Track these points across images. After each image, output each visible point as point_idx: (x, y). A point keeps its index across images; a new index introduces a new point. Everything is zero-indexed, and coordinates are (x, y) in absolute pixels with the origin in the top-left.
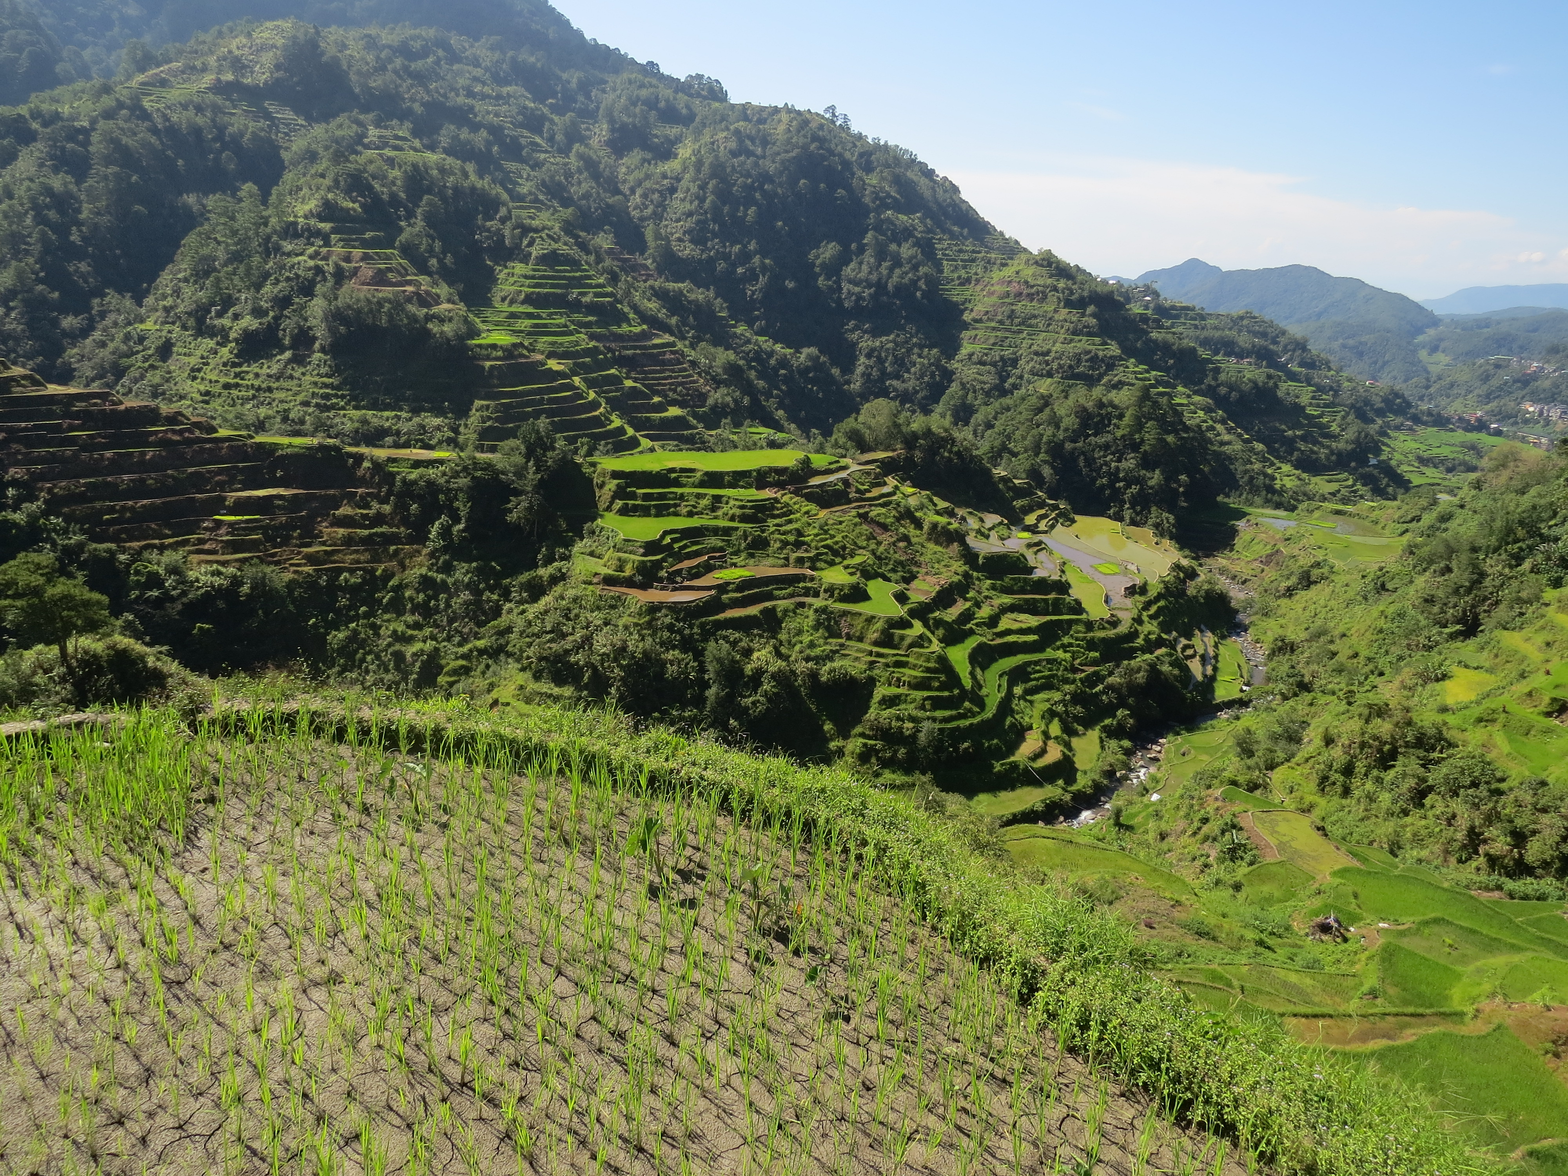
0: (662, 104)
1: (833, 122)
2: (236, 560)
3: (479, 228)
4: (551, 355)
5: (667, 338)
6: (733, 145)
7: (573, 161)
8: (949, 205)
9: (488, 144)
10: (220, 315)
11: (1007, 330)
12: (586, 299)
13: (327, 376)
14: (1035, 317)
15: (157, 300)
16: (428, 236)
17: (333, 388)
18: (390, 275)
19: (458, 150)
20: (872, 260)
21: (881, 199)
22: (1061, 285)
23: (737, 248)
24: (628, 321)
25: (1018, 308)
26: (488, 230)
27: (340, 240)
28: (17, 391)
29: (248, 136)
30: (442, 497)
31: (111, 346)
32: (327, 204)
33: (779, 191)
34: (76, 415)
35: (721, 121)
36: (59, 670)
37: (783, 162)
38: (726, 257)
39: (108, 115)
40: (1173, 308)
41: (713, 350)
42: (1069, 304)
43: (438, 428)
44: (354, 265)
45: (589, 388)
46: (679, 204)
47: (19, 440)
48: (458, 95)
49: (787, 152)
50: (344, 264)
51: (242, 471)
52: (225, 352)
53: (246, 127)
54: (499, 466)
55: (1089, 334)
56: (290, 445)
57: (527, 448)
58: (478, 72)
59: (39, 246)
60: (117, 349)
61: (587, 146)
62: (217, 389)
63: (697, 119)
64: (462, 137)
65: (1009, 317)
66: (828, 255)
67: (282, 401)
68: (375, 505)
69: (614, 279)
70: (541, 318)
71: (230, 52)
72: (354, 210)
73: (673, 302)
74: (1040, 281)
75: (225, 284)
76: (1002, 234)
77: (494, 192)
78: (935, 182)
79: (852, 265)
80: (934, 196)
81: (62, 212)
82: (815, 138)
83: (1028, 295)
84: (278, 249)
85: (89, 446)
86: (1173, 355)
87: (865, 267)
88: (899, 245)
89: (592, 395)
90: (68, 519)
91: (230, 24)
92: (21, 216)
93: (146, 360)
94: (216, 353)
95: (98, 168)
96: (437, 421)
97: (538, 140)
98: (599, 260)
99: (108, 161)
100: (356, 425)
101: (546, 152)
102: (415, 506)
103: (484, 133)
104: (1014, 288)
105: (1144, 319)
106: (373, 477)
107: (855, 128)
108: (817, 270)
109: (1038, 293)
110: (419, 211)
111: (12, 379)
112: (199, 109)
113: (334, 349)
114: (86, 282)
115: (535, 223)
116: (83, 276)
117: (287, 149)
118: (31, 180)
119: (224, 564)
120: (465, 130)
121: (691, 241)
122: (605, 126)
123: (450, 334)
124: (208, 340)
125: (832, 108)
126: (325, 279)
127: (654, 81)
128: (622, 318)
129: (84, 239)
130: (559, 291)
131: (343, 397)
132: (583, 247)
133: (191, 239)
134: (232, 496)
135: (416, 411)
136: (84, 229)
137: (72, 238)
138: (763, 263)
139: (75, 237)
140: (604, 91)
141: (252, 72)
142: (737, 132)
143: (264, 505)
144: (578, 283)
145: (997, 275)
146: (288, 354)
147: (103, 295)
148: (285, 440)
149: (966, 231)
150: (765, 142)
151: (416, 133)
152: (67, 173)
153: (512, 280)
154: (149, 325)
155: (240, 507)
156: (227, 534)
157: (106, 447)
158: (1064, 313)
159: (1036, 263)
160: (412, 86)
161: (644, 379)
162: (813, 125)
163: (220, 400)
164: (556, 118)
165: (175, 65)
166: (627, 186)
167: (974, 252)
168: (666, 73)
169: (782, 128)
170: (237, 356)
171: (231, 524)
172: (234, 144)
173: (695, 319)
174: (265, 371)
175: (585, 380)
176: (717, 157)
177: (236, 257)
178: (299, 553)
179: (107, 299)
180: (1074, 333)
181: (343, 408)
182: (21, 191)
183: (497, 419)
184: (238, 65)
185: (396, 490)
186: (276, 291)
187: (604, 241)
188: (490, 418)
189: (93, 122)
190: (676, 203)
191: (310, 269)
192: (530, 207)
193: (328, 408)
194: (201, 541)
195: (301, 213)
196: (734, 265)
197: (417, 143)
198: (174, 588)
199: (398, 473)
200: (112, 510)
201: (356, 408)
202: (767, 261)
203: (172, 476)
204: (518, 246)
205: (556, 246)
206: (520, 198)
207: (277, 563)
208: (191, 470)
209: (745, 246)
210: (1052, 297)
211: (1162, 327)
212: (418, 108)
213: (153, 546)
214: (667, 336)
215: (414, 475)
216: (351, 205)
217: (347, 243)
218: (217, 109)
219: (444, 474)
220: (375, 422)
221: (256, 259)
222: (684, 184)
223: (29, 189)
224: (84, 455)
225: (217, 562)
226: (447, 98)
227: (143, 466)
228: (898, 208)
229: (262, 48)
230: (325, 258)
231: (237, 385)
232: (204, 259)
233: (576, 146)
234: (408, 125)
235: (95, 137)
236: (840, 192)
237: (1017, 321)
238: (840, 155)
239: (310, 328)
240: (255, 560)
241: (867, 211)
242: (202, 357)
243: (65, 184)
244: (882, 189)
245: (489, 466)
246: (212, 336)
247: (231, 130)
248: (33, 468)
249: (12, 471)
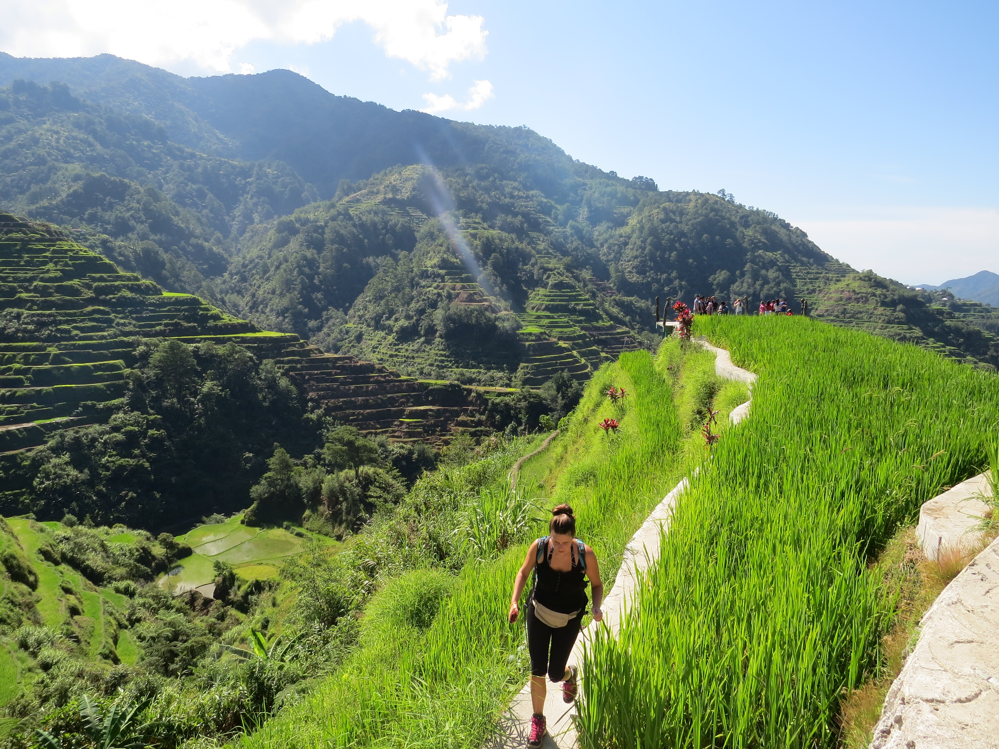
0: (619, 195)
1: (724, 199)
2: (411, 441)
3: (520, 270)
4: (560, 339)
5: (625, 329)
6: (662, 216)
7: (568, 230)
8: (800, 245)
9: (522, 223)
10: (388, 319)
11: (841, 321)
12: (579, 307)
13: (443, 350)
14: (861, 312)
15: (355, 312)
16: (494, 275)
17: (446, 357)
18: (475, 296)
19: (506, 228)
20: (750, 280)
21: (754, 243)
22: (878, 292)
23: (664, 276)
24: (602, 319)
25: (849, 307)
26: (525, 271)
27: (450, 279)
28: (313, 356)
29: (399, 225)
30: (512, 412)
31: (333, 336)
32: (444, 260)
33: (691, 241)
34: (338, 368)
35: (654, 203)
36: (355, 481)
37: (693, 225)
38: (658, 281)
39: (333, 219)
40: (964, 305)
41: (652, 335)
42: (884, 304)
43: (501, 378)
44: (457, 291)
45: (581, 357)
46: (629, 252)
47: (314, 379)
48: (505, 198)
49: (695, 219)
50: (452, 291)
51: (412, 397)
52: (390, 338)
53: (398, 221)
54: (543, 396)
55: (899, 323)
56: (436, 384)
57: (557, 386)
58: (516, 184)
59: (300, 286)
60: (336, 337)
61: (576, 221)
62: (386, 357)
63: (640, 203)
64: (508, 220)
65: (843, 313)
66: (721, 278)
67: (419, 364)
68: (478, 416)
69: (594, 296)
70: (554, 318)
71: (390, 183)
72: (457, 263)
73: (627, 308)
74: (864, 290)
75: (391, 302)
76: (837, 261)
77: (528, 250)
78: (790, 231)
79: (737, 284)
80: (790, 239)
81: (311, 269)
82: (712, 210)
83: (856, 299)
84: (418, 284)
85: (344, 383)
86: (963, 335)
87: (745, 285)
88: (767, 270)
89: (583, 361)
90: (334, 419)
91: (390, 168)
92: (292, 271)
93: (350, 343)
94: (385, 339)
95: (328, 246)
96: (501, 374)
97: (549, 219)
98: (585, 285)
99: (333, 242)
100: (458, 376)
101: (553, 225)
102: (498, 416)
103: (520, 217)
104: (846, 295)
105: (940, 312)
106: (476, 401)
107: (737, 202)
108: (714, 287)
109: (862, 297)
110: (490, 261)
111: (311, 350)
112: (376, 213)
113: (448, 336)
114: (320, 303)
115: (551, 266)
116: (319, 301)
117: (418, 231)
118: (297, 253)
119: (405, 443)
120: (510, 216)
121: (637, 273)
122: (586, 209)
123: (508, 328)
124: (380, 332)
125: (722, 191)
126: (442, 300)
127: (614, 182)
128: (598, 317)
129: (320, 281)
130: (564, 303)
131: (451, 361)
132: (576, 278)
133: (374, 281)
134: (408, 409)
135: (489, 369)
136: (320, 276)
137: (315, 281)
138: (680, 284)
139: (316, 281)
140: (585, 190)
141: (401, 193)
142: (665, 209)
143: (423, 414)
144: (574, 298)
145: (833, 287)
146: (423, 339)
147: (328, 310)
148: (433, 382)
149: (811, 261)
150: (682, 213)
151: (484, 219)
152: (313, 248)
153: (537, 298)
154: (350, 325)
155: (412, 415)
156: (406, 428)
157: (351, 383)
158: (880, 310)
159: (860, 279)
160: (482, 194)
161: (611, 352)
162: (711, 201)
163: (388, 363)
164: (559, 207)
165: (363, 191)
166: (599, 242)
167: (817, 273)
168: (621, 177)
169: (692, 204)
170: (396, 340)
171: (408, 423)
172: (392, 230)
173: (640, 317)
174: (411, 348)
175: (579, 352)
176: (652, 224)
177: (397, 289)
178: (440, 439)
179: (330, 312)
180: (889, 322)
181: (451, 367)
182: (291, 259)
183: (532, 374)
184: (395, 189)
185: (489, 407)
186: (417, 306)
187: (586, 274)
188: (528, 373)
189: (326, 223)
190: (628, 252)
191: (435, 294)
192: (545, 257)
193: (443, 367)
194: (394, 431)
195: (429, 265)
196: (663, 286)
197: (485, 225)
198: (382, 454)
199: (490, 399)
200: (353, 414)
201: (457, 367)
202: (683, 283)
203: (380, 398)
204: (541, 279)
205: (562, 278)
206: (539, 252)
207: (430, 443)
208: (389, 395)
209: (669, 275)
210: (872, 300)
211: (954, 318)
212: (485, 206)
213: (372, 433)
214: (624, 327)
215: (498, 400)
216: (455, 260)
217: (453, 280)
218: (384, 213)
219: (513, 400)
220: (468, 375)
221: (407, 290)
222: (633, 240)
223: (296, 257)
224: (342, 387)
225: (402, 442)
226: (500, 200)
227: (367, 393)
228: (766, 248)
229: (406, 180)
230: (442, 289)
231: (396, 355)
232: (381, 290)
233: (570, 222)
234: (480, 215)
235: (327, 230)
236: (729, 241)
237: (848, 315)
238: (729, 219)
239: (434, 325)
240: (420, 442)
241: (746, 251)
242: (378, 341)
243: (313, 255)
244: (756, 238)
245: (537, 396)
246: (383, 330)
247: (391, 223)
248: (320, 393)
249: (311, 394)
